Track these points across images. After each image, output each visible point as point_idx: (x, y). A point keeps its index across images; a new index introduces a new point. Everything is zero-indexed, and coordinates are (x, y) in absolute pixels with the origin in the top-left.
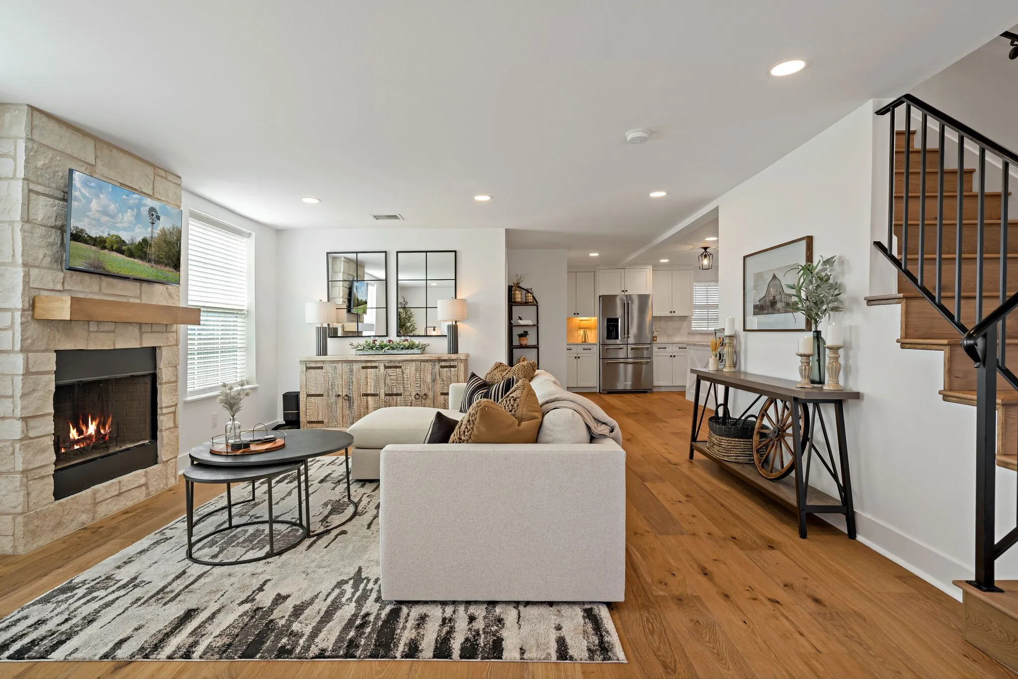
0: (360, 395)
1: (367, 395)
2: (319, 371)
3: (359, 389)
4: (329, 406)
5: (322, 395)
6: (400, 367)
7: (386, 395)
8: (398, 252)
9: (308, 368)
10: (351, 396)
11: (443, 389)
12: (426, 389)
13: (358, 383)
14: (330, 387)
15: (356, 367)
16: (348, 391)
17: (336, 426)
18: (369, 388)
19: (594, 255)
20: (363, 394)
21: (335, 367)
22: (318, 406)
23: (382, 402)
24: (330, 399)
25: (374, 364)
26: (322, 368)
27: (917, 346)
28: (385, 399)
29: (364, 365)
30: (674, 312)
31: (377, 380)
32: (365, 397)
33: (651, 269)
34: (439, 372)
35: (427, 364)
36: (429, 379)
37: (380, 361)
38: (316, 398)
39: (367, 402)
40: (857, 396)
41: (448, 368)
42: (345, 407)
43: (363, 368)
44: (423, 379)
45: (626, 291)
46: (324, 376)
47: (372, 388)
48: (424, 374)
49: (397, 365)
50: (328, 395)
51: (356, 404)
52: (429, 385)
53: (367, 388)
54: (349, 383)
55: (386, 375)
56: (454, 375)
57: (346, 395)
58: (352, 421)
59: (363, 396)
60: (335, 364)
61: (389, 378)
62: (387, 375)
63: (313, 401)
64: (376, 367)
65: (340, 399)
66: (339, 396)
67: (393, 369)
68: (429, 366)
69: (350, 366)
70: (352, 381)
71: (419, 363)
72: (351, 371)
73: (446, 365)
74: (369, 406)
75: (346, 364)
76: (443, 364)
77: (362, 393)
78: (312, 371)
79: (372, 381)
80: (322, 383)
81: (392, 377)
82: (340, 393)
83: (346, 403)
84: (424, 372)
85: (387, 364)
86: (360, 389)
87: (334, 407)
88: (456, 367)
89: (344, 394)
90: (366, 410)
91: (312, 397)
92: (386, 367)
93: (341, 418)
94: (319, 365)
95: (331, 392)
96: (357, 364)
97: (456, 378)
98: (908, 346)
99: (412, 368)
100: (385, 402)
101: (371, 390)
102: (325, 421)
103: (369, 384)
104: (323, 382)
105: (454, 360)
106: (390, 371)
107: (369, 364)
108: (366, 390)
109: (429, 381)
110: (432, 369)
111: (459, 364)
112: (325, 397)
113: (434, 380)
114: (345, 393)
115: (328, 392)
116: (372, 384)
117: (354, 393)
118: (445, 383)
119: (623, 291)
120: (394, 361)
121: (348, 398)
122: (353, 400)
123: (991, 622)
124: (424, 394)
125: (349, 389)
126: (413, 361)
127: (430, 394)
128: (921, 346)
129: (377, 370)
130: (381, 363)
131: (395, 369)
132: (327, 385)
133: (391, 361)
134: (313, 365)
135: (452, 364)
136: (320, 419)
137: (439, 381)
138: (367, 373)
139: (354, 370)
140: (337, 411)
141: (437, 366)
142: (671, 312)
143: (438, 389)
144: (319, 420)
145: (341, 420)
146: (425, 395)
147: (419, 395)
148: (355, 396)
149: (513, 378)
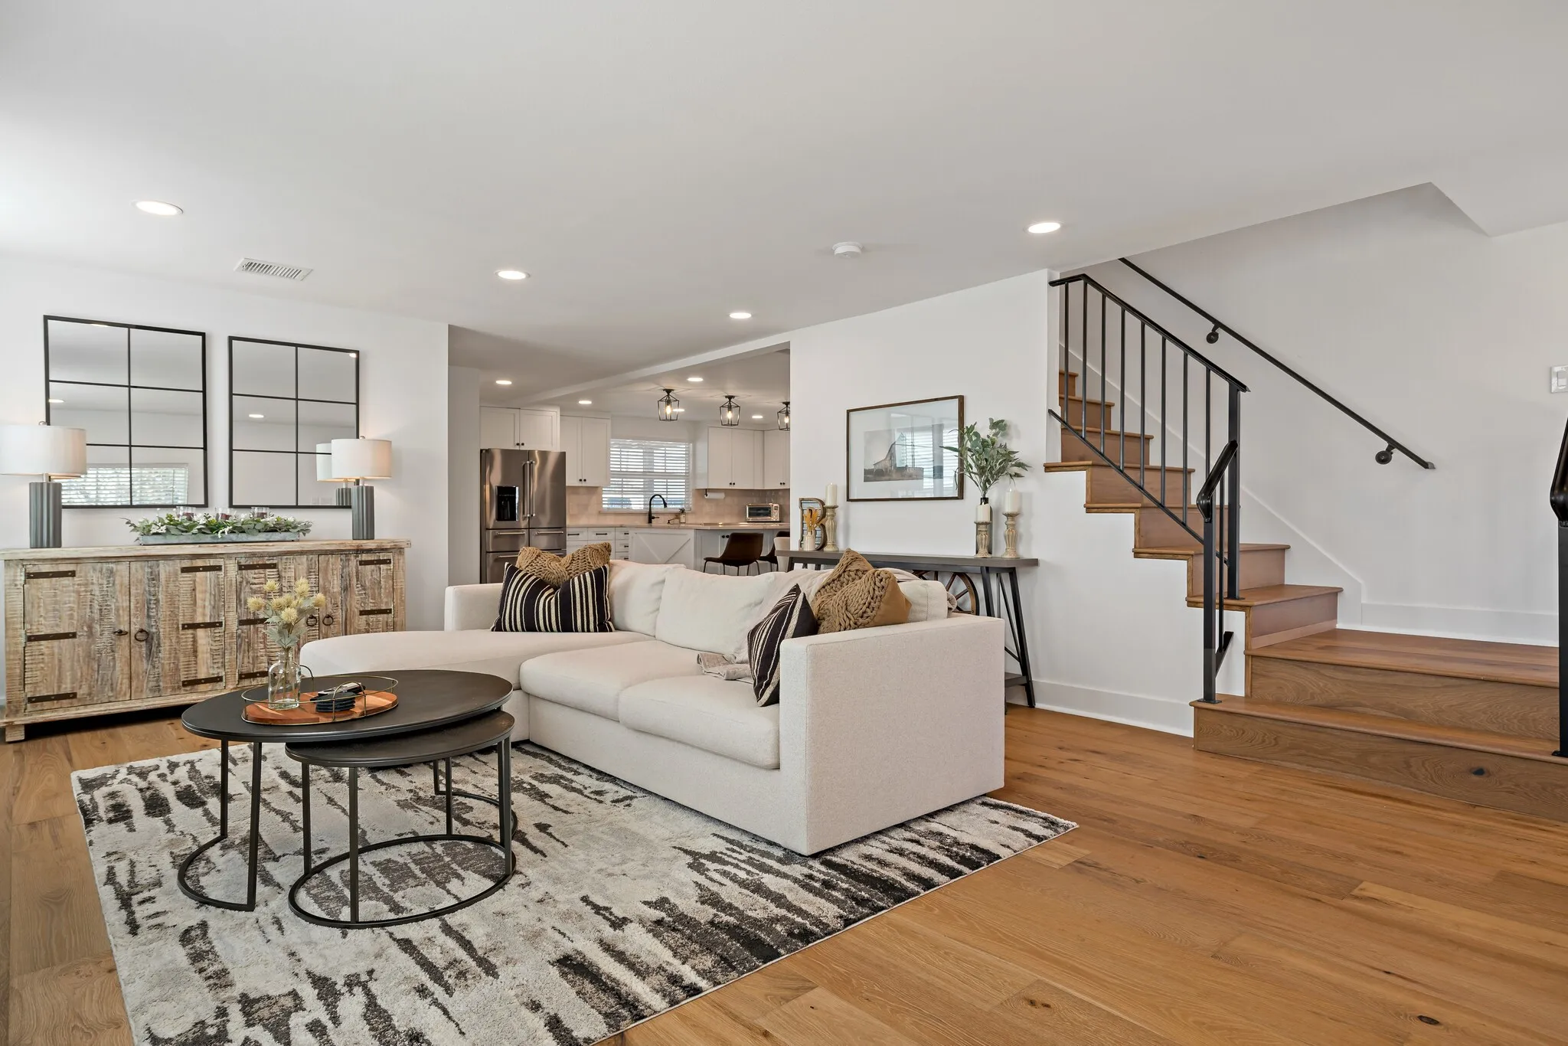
0: (178, 628)
1: (195, 626)
2: (66, 581)
3: (174, 615)
4: (91, 658)
5: (74, 635)
6: (274, 566)
7: (242, 623)
8: (231, 339)
9: (29, 576)
10: (154, 630)
11: (365, 603)
12: (330, 606)
13: (172, 602)
14: (97, 616)
15: (164, 569)
16: (146, 620)
17: (112, 699)
18: (199, 610)
19: (505, 382)
20: (183, 625)
21: (111, 572)
22: (60, 661)
23: (231, 637)
24: (94, 642)
25: (212, 562)
26: (73, 574)
27: (1106, 510)
28: (239, 631)
29: (187, 564)
30: (585, 480)
31: (219, 596)
32: (190, 631)
33: (559, 412)
34: (357, 572)
35: (332, 559)
36: (335, 586)
37: (229, 556)
38: (55, 643)
39: (195, 641)
40: (1034, 563)
41: (376, 564)
42: (137, 655)
43: (184, 570)
44: (324, 588)
45: (523, 444)
46: (78, 593)
47: (208, 611)
48: (326, 579)
49: (268, 562)
50: (91, 634)
51: (165, 647)
52: (336, 598)
53: (195, 611)
54: (149, 604)
55: (241, 582)
56: (387, 577)
57: (142, 631)
58: (154, 684)
59: (183, 628)
60: (111, 565)
61: (247, 589)
62: (244, 583)
63: (46, 651)
64: (218, 568)
65: (125, 640)
66: (120, 633)
67: (256, 571)
68: (335, 563)
69: (151, 567)
70: (157, 601)
71: (315, 557)
72: (154, 578)
73: (370, 559)
74: (200, 649)
75: (139, 564)
76: (365, 557)
77: (181, 623)
78: (44, 582)
79: (208, 595)
80: (72, 609)
81: (254, 587)
82: (124, 628)
83: (141, 647)
84: (326, 574)
85: (243, 562)
86: (176, 615)
87: (106, 659)
88: (390, 563)
89: (134, 629)
90: (193, 659)
91: (43, 642)
92: (241, 567)
93: (126, 681)
94: (63, 568)
95: (97, 627)
96: (171, 563)
97: (391, 582)
98: (1096, 510)
99: (300, 567)
100: (239, 636)
101: (204, 615)
102: (80, 693)
103: (199, 602)
104: (76, 606)
105: (386, 549)
106: (250, 574)
107: (199, 563)
108: (192, 617)
109: (335, 590)
110: (343, 567)
111: (396, 557)
112: (82, 639)
113: (346, 589)
114: (138, 627)
115: (90, 627)
116: (207, 603)
117: (161, 625)
118: (369, 592)
119: (518, 444)
120: (262, 555)
121: (147, 637)
122: (159, 639)
123: (1222, 726)
124: (325, 615)
125: (149, 617)
126: (302, 553)
127: (339, 615)
128: (1110, 510)
129: (219, 573)
130: (230, 558)
131: (261, 571)
132: (88, 610)
133: (253, 555)
134: (46, 568)
135: (383, 556)
136: (66, 688)
137: (356, 589)
138: (195, 581)
139: (163, 577)
140: (114, 666)
141: (353, 562)
142: (581, 480)
143: (354, 603)
144: (62, 692)
145: (125, 686)
146: (328, 617)
147: (315, 618)
148: (163, 630)
149: (604, 567)
